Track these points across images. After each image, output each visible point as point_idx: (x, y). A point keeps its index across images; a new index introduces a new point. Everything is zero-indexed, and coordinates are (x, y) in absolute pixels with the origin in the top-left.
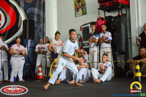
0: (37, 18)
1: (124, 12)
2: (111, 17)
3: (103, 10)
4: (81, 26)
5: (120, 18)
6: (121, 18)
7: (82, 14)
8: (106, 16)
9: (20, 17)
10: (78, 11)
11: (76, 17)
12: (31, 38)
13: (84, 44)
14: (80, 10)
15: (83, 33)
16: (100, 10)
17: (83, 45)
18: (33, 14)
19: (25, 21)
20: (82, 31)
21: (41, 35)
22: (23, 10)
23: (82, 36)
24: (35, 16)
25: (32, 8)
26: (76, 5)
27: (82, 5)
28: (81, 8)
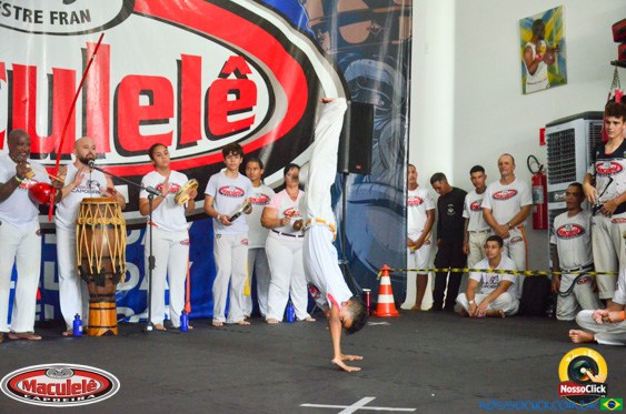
0: (383, 98)
4: (544, 127)
7: (547, 82)
9: (321, 92)
10: (532, 74)
11: (524, 92)
12: (358, 167)
13: (552, 194)
14: (543, 68)
15: (549, 154)
16: (619, 68)
17: (549, 197)
18: (366, 81)
20: (546, 147)
21: (392, 160)
22: (333, 70)
23: (546, 166)
24: (375, 91)
25: (365, 62)
26: (526, 50)
27: (550, 50)
28: (545, 59)
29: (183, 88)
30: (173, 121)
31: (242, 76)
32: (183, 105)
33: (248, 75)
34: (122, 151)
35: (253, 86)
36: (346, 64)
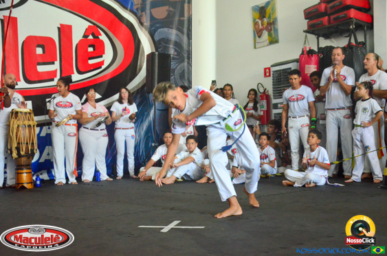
0: (176, 50)
1: (361, 38)
2: (331, 49)
3: (315, 34)
4: (269, 66)
5: (352, 51)
6: (354, 50)
7: (268, 42)
8: (320, 46)
9: (141, 47)
10: (259, 37)
11: (255, 48)
14: (265, 34)
16: (308, 34)
18: (167, 41)
19: (151, 56)
22: (147, 33)
24: (171, 46)
25: (166, 29)
26: (255, 24)
27: (269, 24)
28: (266, 29)
29: (62, 43)
30: (57, 63)
31: (96, 37)
32: (63, 54)
33: (100, 37)
34: (27, 81)
35: (102, 43)
36: (155, 31)
